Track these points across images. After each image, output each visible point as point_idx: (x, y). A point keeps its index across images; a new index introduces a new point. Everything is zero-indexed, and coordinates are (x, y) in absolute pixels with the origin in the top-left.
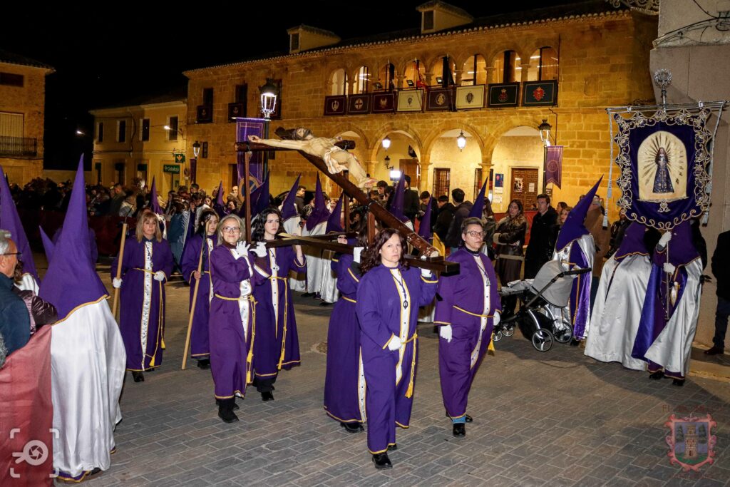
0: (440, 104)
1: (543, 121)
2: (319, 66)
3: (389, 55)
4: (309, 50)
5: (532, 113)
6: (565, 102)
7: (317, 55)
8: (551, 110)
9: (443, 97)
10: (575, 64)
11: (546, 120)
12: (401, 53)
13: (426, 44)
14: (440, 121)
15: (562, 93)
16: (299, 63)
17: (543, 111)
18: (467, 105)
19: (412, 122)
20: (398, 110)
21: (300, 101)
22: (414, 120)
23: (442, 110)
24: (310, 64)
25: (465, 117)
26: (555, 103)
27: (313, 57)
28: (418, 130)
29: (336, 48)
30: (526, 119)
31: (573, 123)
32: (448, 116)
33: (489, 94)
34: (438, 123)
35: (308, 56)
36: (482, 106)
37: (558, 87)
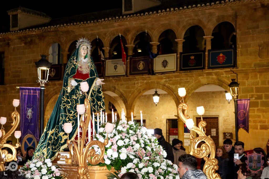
0: (141, 69)
1: (232, 80)
2: (37, 41)
3: (96, 31)
4: (29, 28)
5: (216, 74)
6: (244, 65)
7: (35, 32)
8: (232, 71)
9: (143, 64)
10: (250, 34)
11: (235, 80)
12: (106, 30)
13: (127, 23)
14: (141, 83)
15: (240, 57)
16: (20, 38)
17: (225, 72)
18: (163, 69)
19: (118, 84)
20: (106, 75)
21: (21, 69)
22: (120, 83)
23: (143, 74)
24: (29, 39)
25: (162, 78)
26: (235, 65)
27: (32, 33)
28: (124, 91)
29: (52, 27)
30: (212, 79)
31: (251, 81)
32: (148, 79)
33: (180, 59)
34: (139, 85)
35: (28, 32)
36: (175, 70)
37: (236, 52)
